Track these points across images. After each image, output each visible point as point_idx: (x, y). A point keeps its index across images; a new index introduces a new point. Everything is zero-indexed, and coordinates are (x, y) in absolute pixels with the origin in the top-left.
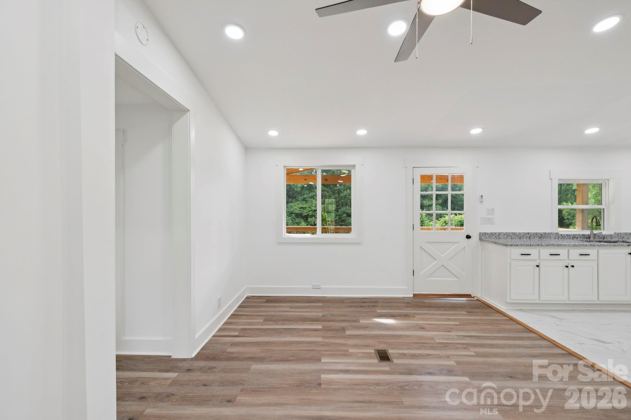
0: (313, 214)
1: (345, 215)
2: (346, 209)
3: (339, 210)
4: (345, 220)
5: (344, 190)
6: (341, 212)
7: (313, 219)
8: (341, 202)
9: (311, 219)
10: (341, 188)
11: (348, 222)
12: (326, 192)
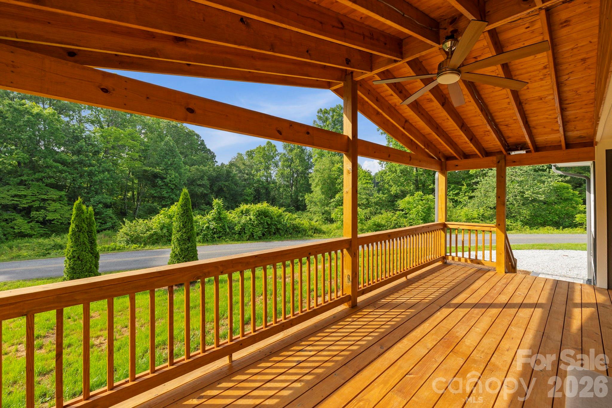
0: (42, 205)
1: (101, 206)
2: (103, 198)
3: (92, 200)
4: (102, 212)
5: (99, 172)
6: (94, 202)
7: (41, 213)
8: (95, 188)
9: (37, 213)
10: (94, 170)
11: (107, 214)
12: (68, 174)
